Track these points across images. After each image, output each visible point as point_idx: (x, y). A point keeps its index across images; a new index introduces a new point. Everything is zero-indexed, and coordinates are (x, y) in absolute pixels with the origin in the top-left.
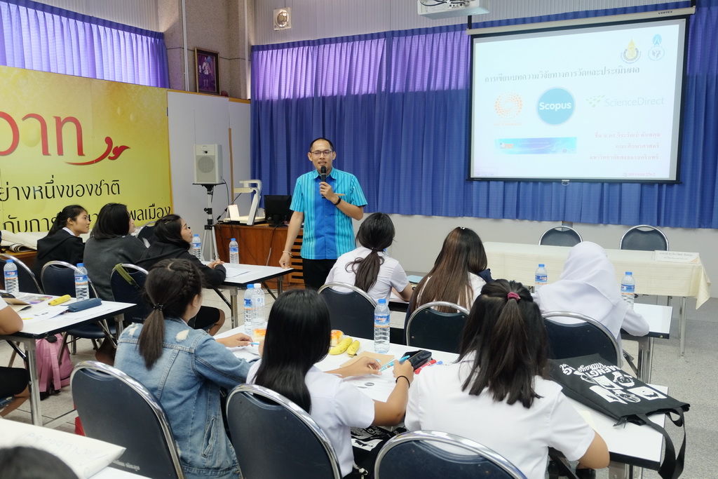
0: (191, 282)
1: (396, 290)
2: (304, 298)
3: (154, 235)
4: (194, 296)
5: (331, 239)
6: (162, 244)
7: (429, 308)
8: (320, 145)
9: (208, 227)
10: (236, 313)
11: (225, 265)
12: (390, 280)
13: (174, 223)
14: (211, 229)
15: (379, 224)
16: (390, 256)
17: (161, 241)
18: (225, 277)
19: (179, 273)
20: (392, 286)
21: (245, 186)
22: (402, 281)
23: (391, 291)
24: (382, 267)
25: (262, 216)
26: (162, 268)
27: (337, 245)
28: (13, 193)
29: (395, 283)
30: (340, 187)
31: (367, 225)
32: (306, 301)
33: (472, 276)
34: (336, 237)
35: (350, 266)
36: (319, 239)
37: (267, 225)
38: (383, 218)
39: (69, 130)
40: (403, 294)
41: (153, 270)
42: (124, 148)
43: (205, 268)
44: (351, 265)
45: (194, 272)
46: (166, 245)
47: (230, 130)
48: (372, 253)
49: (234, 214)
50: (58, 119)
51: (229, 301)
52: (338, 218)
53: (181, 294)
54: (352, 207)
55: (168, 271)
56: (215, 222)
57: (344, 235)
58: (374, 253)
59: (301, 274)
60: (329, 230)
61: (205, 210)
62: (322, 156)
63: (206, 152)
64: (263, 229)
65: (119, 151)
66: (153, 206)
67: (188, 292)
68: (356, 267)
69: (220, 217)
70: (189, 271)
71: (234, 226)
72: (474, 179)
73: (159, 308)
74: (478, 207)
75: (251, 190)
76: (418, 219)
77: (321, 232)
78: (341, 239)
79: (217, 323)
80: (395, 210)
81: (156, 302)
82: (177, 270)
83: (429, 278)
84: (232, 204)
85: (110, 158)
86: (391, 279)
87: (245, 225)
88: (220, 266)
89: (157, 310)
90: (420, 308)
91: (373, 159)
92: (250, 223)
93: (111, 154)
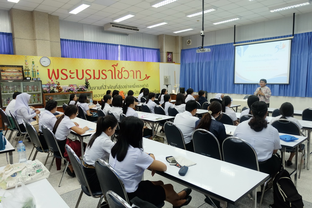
28: (128, 86)
39: (138, 73)
42: (149, 77)
47: (175, 71)
49: (173, 92)
50: (136, 71)
65: (148, 77)
71: (173, 95)
75: (177, 86)
85: (147, 79)
87: (175, 94)
93: (147, 78)
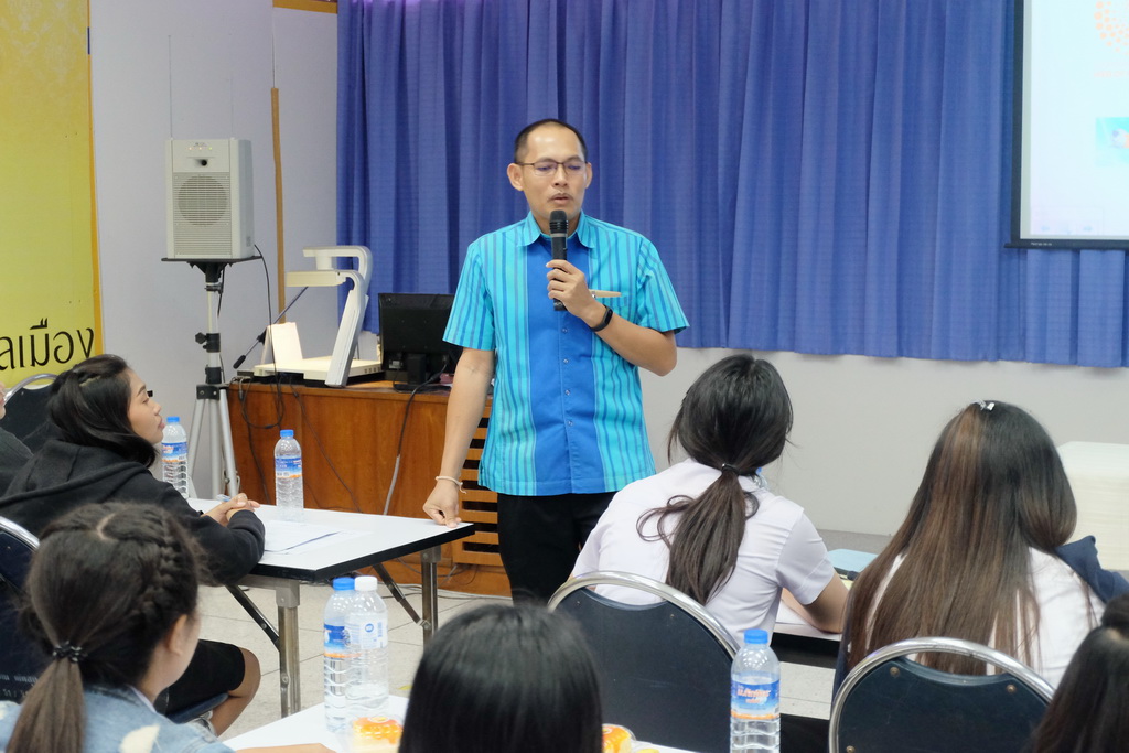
0: (167, 578)
1: (797, 597)
2: (520, 633)
3: (49, 419)
4: (175, 621)
5: (582, 430)
6: (72, 448)
7: (900, 659)
8: (549, 142)
9: (208, 391)
10: (295, 662)
11: (262, 512)
12: (776, 565)
13: (108, 383)
14: (217, 398)
15: (743, 390)
16: (776, 490)
17: (69, 439)
18: (261, 550)
19: (130, 548)
20: (781, 585)
21: (321, 267)
22: (815, 570)
23: (777, 599)
24: (750, 525)
25: (371, 359)
26: (80, 533)
27: (603, 449)
29: (791, 574)
30: (604, 273)
31: (706, 394)
32: (528, 643)
33: (1038, 557)
34: (598, 424)
35: (653, 522)
36: (548, 432)
37: (385, 386)
38: (756, 372)
40: (817, 610)
41: (52, 537)
43: (201, 523)
44: (657, 518)
45: (177, 546)
46: (84, 449)
47: (275, 92)
48: (722, 481)
49: (287, 351)
51: (273, 622)
52: (603, 368)
53: (135, 612)
54: (643, 334)
55: (97, 543)
56: (229, 376)
57: (621, 419)
58: (728, 478)
59: (492, 538)
60: (578, 402)
61: (200, 338)
62: (560, 176)
63: (204, 163)
64: (375, 400)
66: (43, 325)
67: (157, 607)
68: (672, 523)
69: (242, 359)
70: (161, 544)
71: (286, 388)
72: (1028, 245)
73: (69, 654)
74: (1042, 330)
75: (340, 278)
76: (853, 367)
77: (554, 411)
78: (612, 432)
79: (236, 692)
80: (783, 338)
81: (62, 638)
82: (124, 538)
83: (898, 562)
84: (281, 320)
86: (781, 562)
87: (320, 384)
88: (249, 514)
89: (65, 661)
90: (874, 658)
91: (715, 182)
92: (335, 379)
